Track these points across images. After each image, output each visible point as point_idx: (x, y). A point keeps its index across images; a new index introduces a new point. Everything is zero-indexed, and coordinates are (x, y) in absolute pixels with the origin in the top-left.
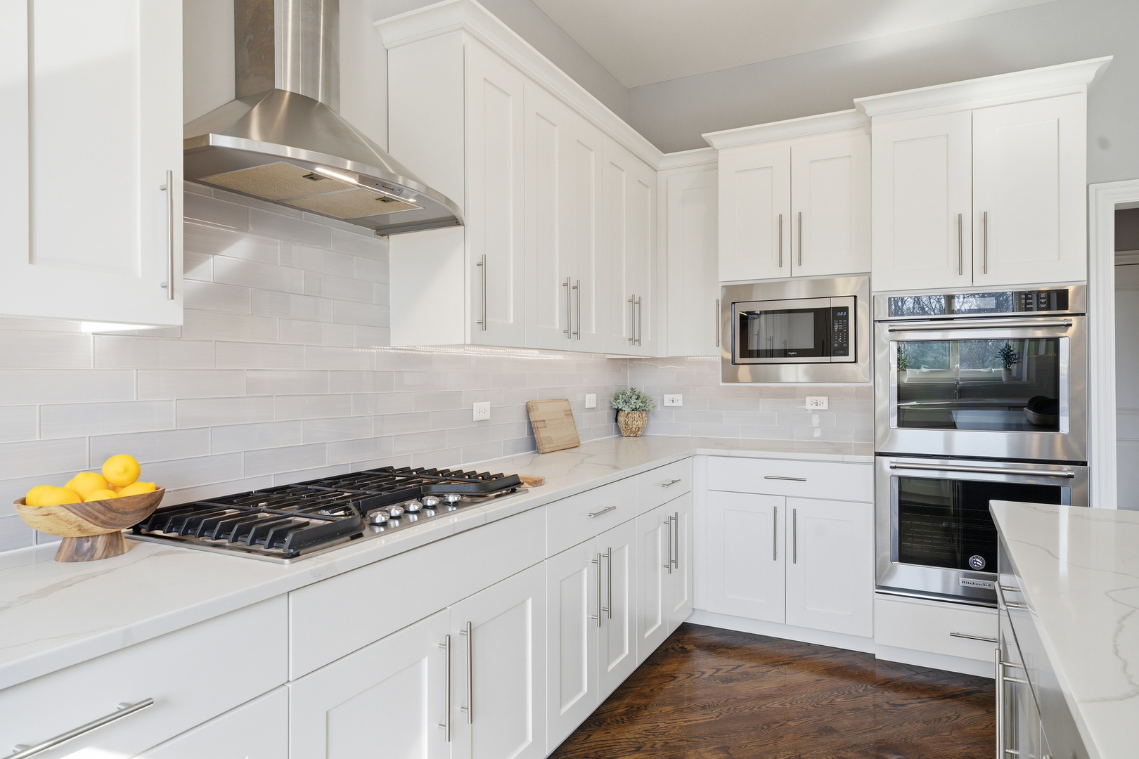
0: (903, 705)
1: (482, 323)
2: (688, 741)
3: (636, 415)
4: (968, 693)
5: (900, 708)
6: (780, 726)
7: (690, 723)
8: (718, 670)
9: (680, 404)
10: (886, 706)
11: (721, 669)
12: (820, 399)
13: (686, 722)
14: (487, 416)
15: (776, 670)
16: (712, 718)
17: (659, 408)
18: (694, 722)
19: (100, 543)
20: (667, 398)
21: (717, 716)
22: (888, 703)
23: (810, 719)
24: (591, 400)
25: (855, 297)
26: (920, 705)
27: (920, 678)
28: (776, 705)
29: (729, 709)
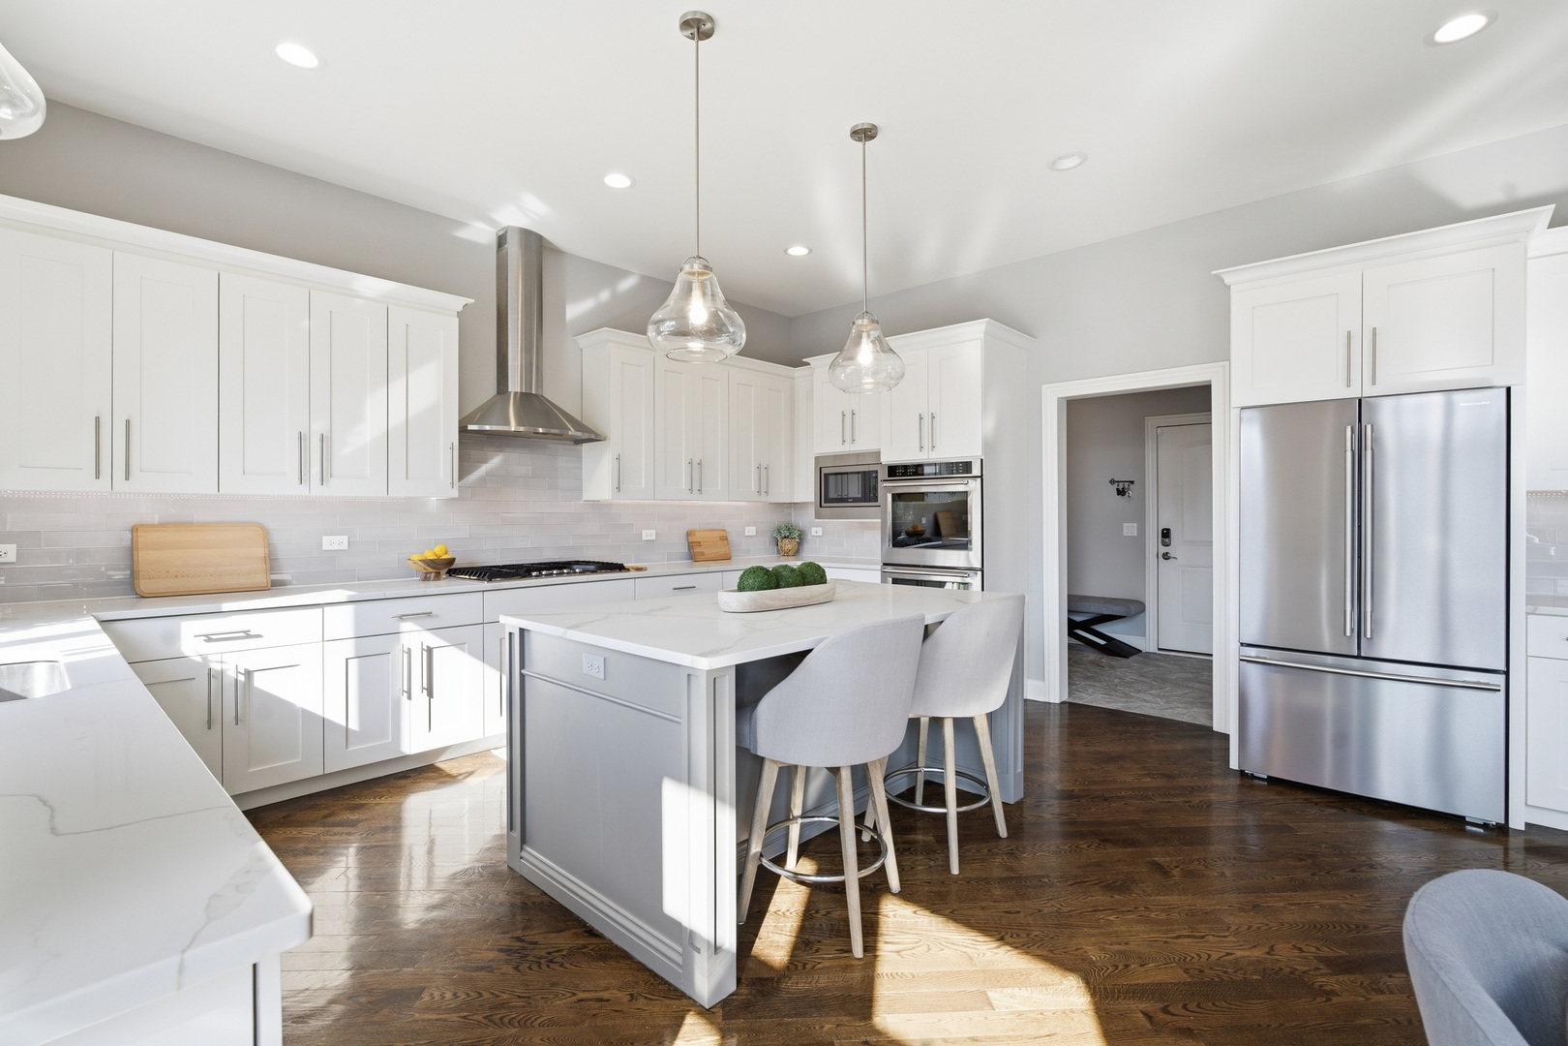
1: (618, 488)
3: (786, 541)
9: (820, 534)
14: (654, 538)
17: (809, 537)
19: (433, 575)
20: (814, 529)
24: (750, 531)
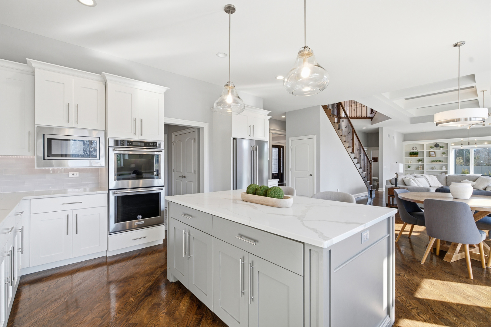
0: (125, 265)
2: (59, 314)
4: (139, 254)
5: (125, 266)
6: (92, 289)
7: (54, 308)
8: (49, 286)
10: (121, 267)
11: (51, 285)
12: (75, 173)
13: (51, 309)
15: (75, 275)
16: (63, 301)
18: (55, 307)
21: (65, 300)
22: (120, 266)
23: (101, 282)
25: (100, 138)
26: (129, 263)
27: (124, 256)
28: (85, 284)
29: (67, 295)
